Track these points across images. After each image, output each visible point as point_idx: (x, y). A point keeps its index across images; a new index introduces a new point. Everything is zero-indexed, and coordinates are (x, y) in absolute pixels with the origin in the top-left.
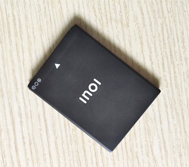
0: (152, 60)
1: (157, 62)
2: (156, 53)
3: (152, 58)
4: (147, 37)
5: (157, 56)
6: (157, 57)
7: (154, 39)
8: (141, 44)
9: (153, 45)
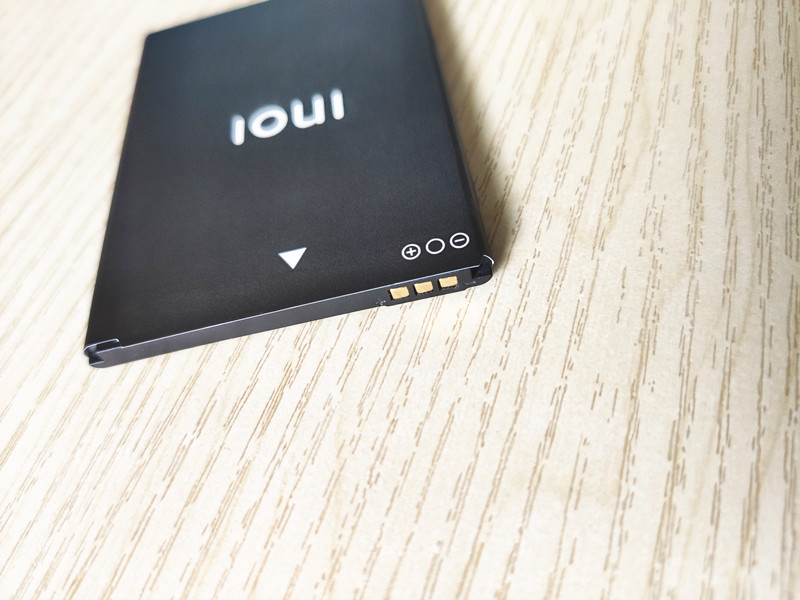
0: (681, 456)
1: (716, 479)
2: (719, 421)
3: (684, 442)
4: (692, 323)
5: (723, 442)
6: (720, 452)
7: (728, 344)
8: (639, 346)
9: (717, 375)
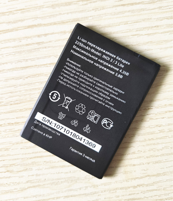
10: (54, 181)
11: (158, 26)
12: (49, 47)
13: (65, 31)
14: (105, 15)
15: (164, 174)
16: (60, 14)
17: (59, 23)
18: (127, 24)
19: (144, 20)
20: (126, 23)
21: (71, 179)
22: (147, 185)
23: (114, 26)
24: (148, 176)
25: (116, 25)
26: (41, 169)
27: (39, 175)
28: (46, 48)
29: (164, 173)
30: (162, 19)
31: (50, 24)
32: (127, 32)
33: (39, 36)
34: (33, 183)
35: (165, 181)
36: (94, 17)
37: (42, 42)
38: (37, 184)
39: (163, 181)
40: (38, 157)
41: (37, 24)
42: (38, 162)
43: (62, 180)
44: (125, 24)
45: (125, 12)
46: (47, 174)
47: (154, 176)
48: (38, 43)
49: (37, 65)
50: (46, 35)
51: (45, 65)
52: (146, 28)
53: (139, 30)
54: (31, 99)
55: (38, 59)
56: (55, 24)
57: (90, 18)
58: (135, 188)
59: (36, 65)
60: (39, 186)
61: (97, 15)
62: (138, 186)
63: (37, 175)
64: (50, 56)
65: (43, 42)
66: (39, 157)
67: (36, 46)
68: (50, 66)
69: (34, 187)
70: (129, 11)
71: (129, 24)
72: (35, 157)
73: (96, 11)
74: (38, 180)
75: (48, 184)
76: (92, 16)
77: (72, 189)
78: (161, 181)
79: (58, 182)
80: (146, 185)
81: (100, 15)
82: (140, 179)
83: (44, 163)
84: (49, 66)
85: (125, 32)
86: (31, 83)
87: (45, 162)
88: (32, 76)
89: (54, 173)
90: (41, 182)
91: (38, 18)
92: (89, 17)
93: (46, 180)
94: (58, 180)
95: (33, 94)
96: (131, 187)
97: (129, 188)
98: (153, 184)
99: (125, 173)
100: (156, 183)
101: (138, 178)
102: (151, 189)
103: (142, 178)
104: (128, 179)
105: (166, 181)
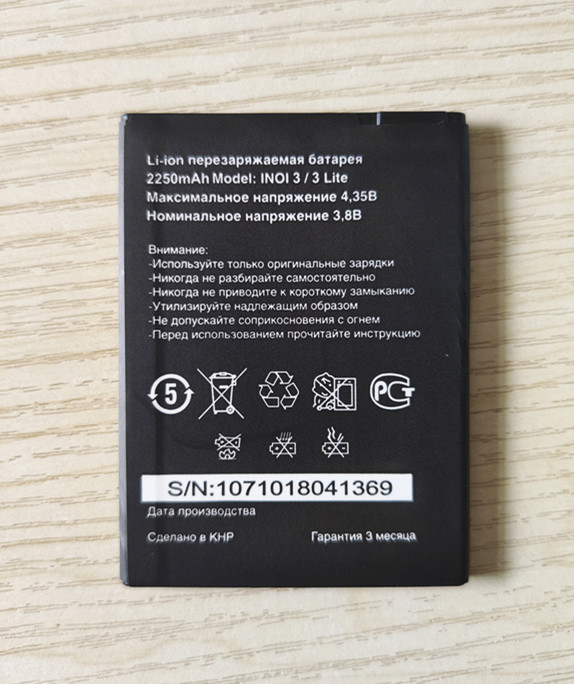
10: (90, 633)
11: (489, 77)
12: (87, 137)
13: (149, 81)
14: (297, 28)
15: (495, 615)
16: (134, 19)
17: (127, 53)
18: (378, 63)
19: (439, 52)
20: (374, 60)
21: (153, 627)
22: (433, 655)
23: (329, 69)
24: (438, 620)
25: (338, 68)
26: (43, 588)
27: (37, 609)
28: (74, 139)
29: (495, 610)
30: (504, 52)
31: (96, 54)
32: (376, 93)
33: (51, 96)
34: (13, 636)
35: (499, 642)
36: (255, 34)
37: (61, 120)
38: (27, 642)
39: (490, 640)
40: (33, 542)
41: (44, 54)
42: (31, 561)
43: (121, 630)
44: (369, 64)
45: (372, 20)
46: (65, 606)
47: (458, 620)
48: (48, 123)
49: (41, 201)
50: (76, 93)
51: (68, 202)
52: (445, 81)
53: (421, 89)
54: (11, 327)
55: (44, 178)
56: (112, 53)
57: (241, 38)
58: (388, 664)
59: (37, 203)
60: (33, 649)
61: (269, 29)
62: (400, 655)
63: (28, 609)
64: (88, 170)
65: (66, 119)
66: (38, 543)
67: (40, 132)
68: (87, 208)
69: (15, 652)
70: (386, 19)
71: (385, 63)
72: (22, 543)
73: (264, 12)
74: (32, 628)
75: (67, 643)
76: (251, 31)
77: (156, 664)
78: (484, 639)
79: (107, 635)
80: (429, 653)
81: (280, 28)
82: (408, 630)
83: (54, 563)
84: (83, 205)
85: (367, 94)
86: (16, 269)
87: (58, 560)
88: (20, 241)
89: (91, 605)
90: (41, 635)
91: (49, 29)
92: (238, 33)
93: (61, 627)
94: (106, 631)
95: (20, 308)
96: (375, 659)
97: (367, 662)
98: (457, 652)
99: (354, 607)
100: (467, 648)
101: (399, 627)
102: (447, 668)
103: (414, 627)
104: (363, 632)
105: (502, 639)
